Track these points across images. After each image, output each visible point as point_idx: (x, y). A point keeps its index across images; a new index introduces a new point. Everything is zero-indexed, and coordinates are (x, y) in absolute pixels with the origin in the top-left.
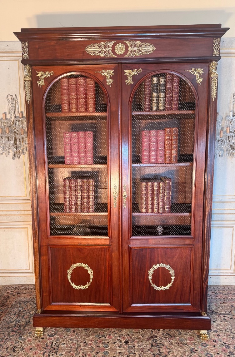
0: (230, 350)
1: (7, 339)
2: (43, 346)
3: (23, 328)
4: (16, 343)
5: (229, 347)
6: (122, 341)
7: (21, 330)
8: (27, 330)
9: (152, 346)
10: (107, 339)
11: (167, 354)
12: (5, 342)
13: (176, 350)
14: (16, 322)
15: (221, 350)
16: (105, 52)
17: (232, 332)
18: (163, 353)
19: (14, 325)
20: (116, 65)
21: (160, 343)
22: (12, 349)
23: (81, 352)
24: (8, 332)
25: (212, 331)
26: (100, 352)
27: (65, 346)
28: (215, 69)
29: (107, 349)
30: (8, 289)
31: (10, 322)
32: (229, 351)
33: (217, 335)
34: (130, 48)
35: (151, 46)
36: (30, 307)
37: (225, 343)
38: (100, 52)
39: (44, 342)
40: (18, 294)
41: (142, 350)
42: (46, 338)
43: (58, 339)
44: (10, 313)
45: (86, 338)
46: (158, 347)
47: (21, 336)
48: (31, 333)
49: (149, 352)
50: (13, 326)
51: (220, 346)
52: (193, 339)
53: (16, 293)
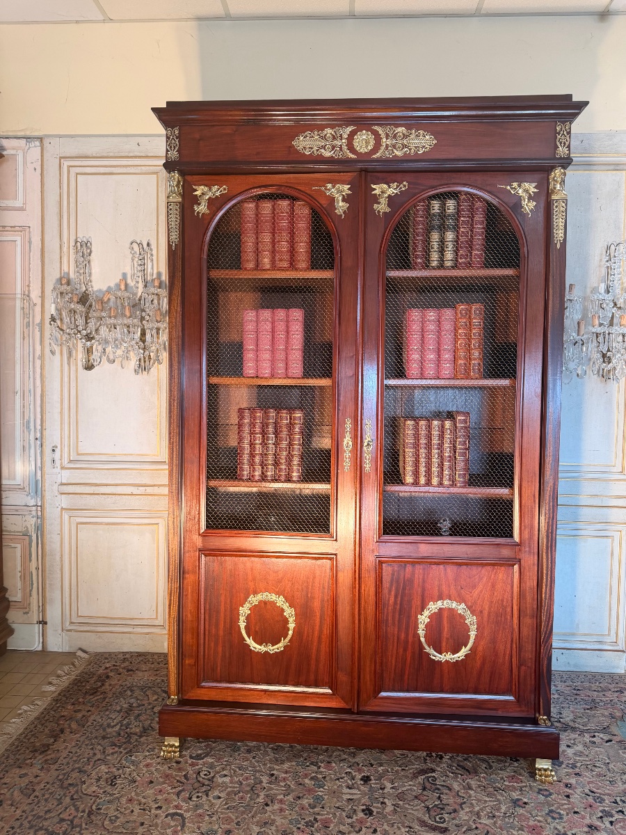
0: (604, 807)
1: (99, 760)
2: (178, 778)
3: (136, 740)
4: (118, 770)
5: (602, 801)
6: (355, 775)
7: (131, 743)
8: (144, 743)
9: (424, 789)
10: (322, 770)
11: (457, 807)
12: (94, 766)
13: (479, 800)
14: (121, 726)
15: (583, 805)
16: (333, 147)
17: (609, 770)
18: (448, 805)
19: (117, 733)
20: (355, 174)
21: (442, 783)
22: (109, 780)
23: (262, 795)
24: (102, 746)
25: (564, 766)
26: (305, 797)
27: (227, 780)
28: (560, 184)
29: (322, 792)
30: (106, 661)
31: (109, 726)
32: (601, 808)
33: (576, 774)
34: (384, 140)
35: (427, 137)
36: (154, 698)
37: (593, 792)
38: (324, 147)
39: (180, 770)
40: (128, 671)
41: (401, 797)
42: (186, 763)
43: (212, 766)
44: (110, 708)
45: (276, 767)
46: (437, 793)
47: (131, 756)
48: (152, 751)
49: (416, 802)
50: (114, 734)
51: (581, 798)
52: (519, 779)
53: (124, 668)
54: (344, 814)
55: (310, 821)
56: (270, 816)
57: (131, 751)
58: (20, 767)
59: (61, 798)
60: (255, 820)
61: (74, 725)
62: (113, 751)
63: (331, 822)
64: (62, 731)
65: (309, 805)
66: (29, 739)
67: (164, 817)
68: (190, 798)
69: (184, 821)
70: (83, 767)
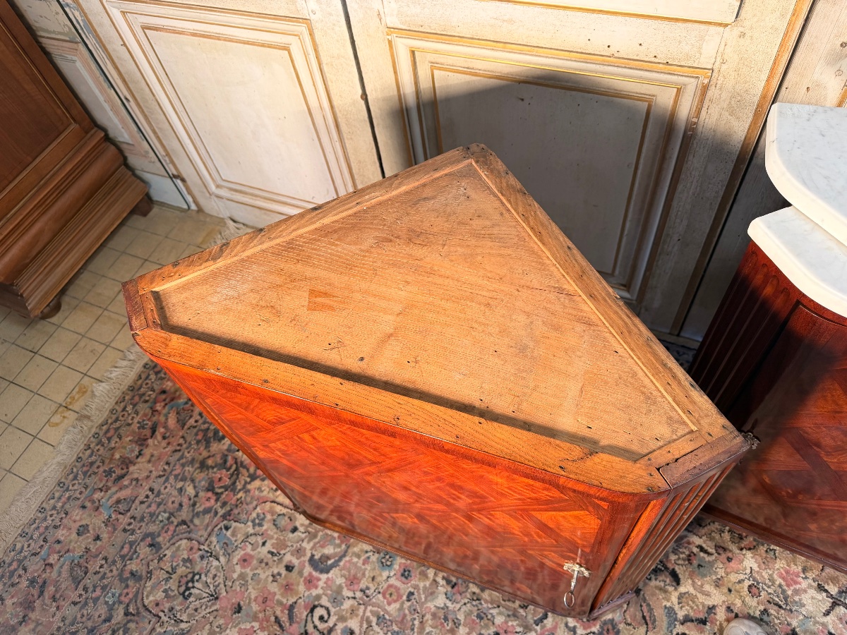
57: (229, 513)
58: (84, 507)
59: (114, 603)
61: (172, 422)
62: (208, 505)
64: (154, 430)
66: (109, 439)
70: (159, 535)
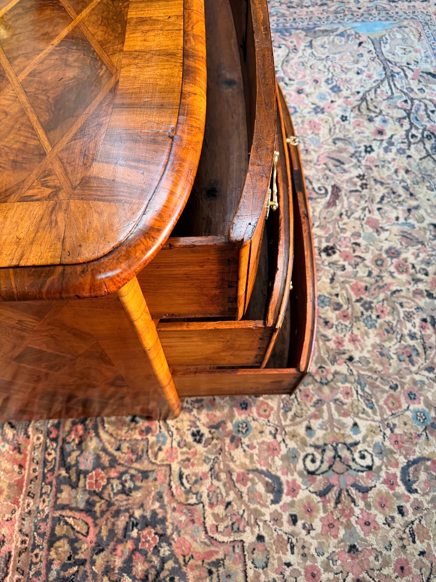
54: (339, 273)
55: (362, 306)
56: (368, 352)
60: (380, 368)
63: (356, 284)
65: (336, 309)
67: (416, 496)
68: (370, 468)
69: (415, 462)
